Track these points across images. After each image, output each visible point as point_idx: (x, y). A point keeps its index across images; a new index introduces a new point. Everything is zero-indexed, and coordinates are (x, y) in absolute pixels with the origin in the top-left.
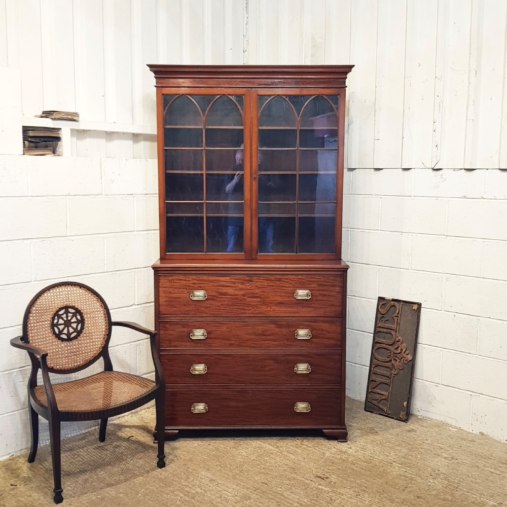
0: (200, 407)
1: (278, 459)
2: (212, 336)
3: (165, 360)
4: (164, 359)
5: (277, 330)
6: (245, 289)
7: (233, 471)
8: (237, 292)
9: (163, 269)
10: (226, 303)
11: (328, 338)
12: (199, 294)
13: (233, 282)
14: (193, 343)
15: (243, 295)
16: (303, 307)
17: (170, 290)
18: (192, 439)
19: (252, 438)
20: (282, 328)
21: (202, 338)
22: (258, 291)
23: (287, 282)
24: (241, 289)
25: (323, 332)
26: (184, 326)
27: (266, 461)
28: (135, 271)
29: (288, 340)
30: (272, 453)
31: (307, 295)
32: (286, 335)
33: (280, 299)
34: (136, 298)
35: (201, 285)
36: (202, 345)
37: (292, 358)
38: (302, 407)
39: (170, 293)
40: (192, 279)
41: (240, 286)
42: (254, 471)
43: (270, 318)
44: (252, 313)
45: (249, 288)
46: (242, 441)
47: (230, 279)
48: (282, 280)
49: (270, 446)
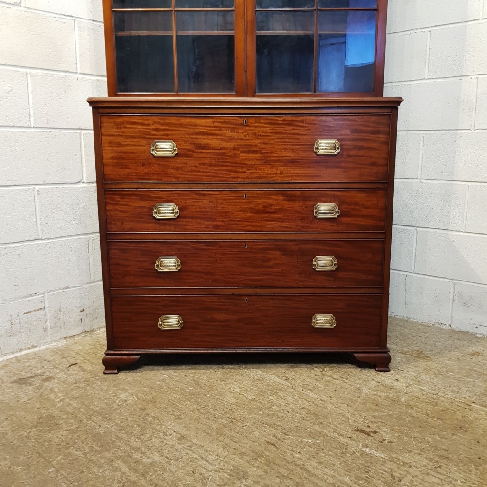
0: (172, 321)
1: (290, 399)
2: (186, 213)
3: (116, 251)
4: (116, 249)
5: (286, 204)
6: (236, 139)
7: (219, 420)
8: (224, 144)
9: (106, 105)
10: (207, 161)
11: (365, 216)
12: (166, 147)
13: (217, 127)
14: (157, 225)
15: (234, 149)
16: (327, 167)
17: (119, 140)
18: (161, 368)
19: (249, 366)
20: (294, 201)
21: (172, 216)
22: (256, 142)
23: (303, 127)
24: (231, 139)
25: (357, 207)
26: (143, 198)
27: (271, 403)
28: (80, 133)
29: (303, 219)
30: (279, 390)
31: (334, 148)
32: (299, 213)
33: (292, 155)
34: (85, 172)
35: (166, 132)
36: (172, 228)
37: (309, 246)
38: (322, 320)
39: (119, 144)
40: (153, 122)
41: (229, 133)
42: (253, 421)
43: (276, 186)
44: (248, 178)
45: (242, 136)
46: (235, 371)
47: (213, 122)
48: (295, 123)
49: (276, 378)
